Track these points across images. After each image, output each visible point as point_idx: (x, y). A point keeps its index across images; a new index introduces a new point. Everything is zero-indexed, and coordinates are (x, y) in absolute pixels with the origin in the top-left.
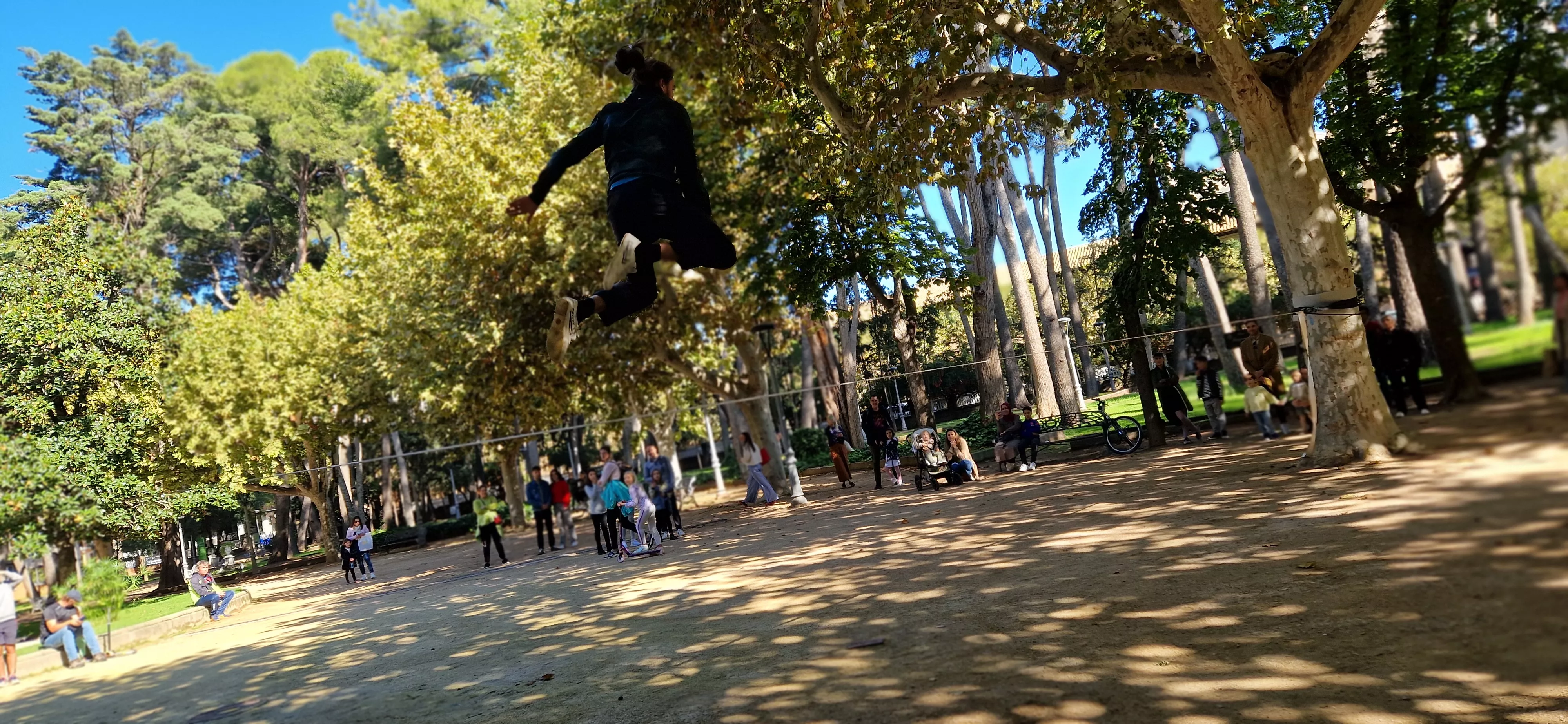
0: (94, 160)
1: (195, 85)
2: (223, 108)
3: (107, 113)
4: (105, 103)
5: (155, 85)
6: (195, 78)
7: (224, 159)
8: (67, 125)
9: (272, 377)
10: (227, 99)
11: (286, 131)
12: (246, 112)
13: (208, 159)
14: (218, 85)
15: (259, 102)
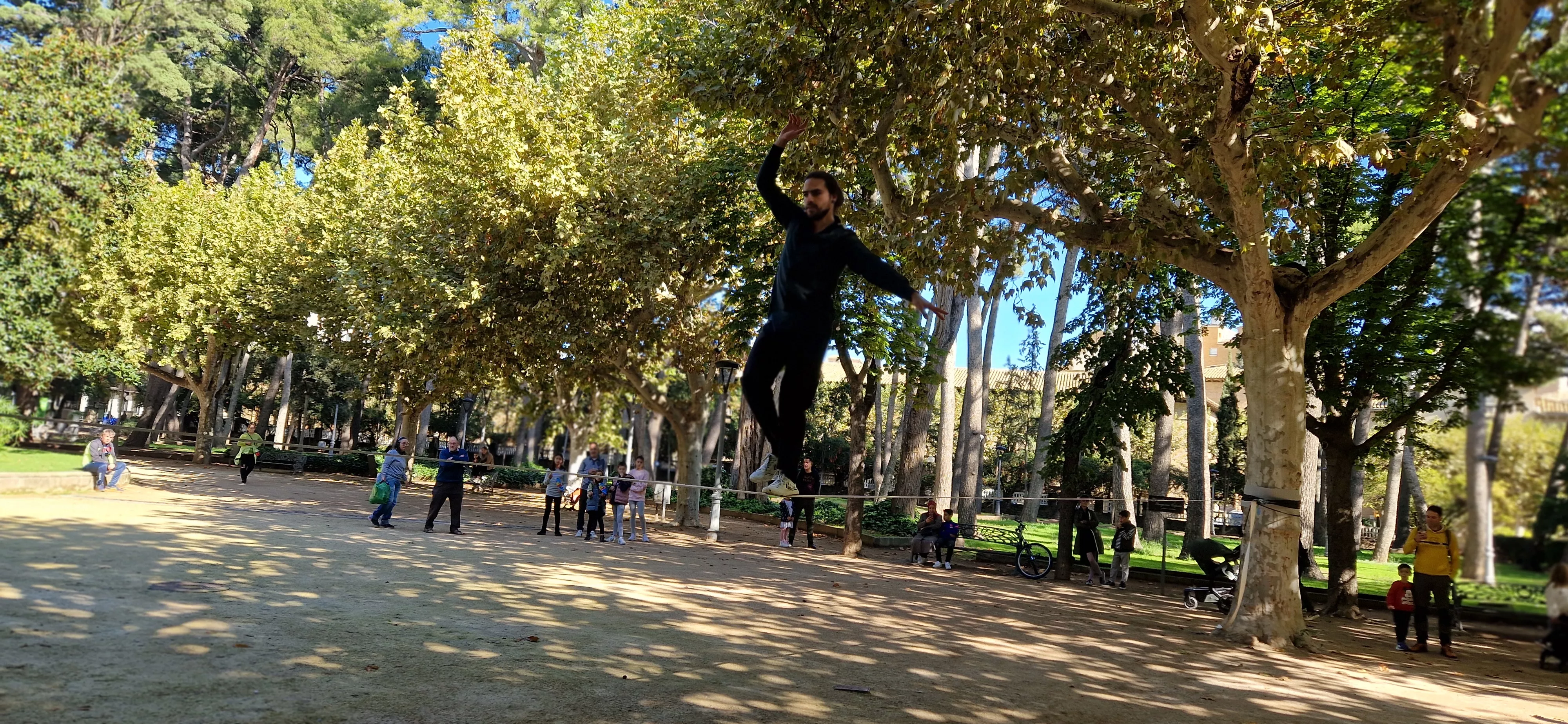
7: (208, 34)
9: (200, 264)
11: (280, 28)
13: (192, 30)
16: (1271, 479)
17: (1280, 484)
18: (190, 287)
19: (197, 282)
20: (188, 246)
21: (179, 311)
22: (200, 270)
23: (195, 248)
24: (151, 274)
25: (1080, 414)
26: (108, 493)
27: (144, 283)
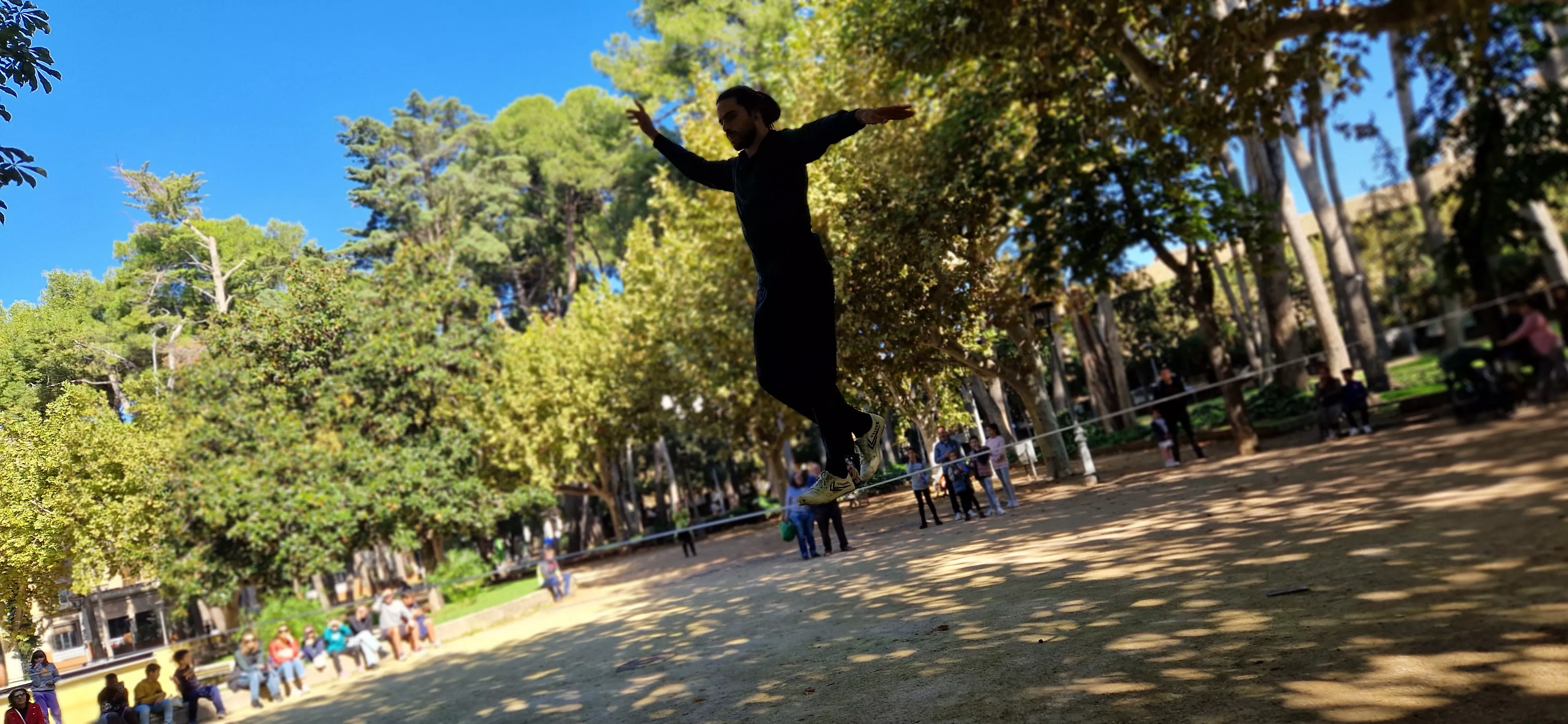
0: (403, 209)
1: (477, 134)
2: (498, 152)
3: (410, 167)
4: (407, 158)
5: (445, 138)
6: (476, 127)
7: (504, 198)
8: (379, 180)
10: (502, 144)
11: (554, 167)
12: (518, 153)
13: (491, 199)
14: (494, 131)
15: (529, 143)
18: (566, 411)
19: (569, 405)
20: (551, 378)
21: (565, 434)
22: (567, 394)
23: (557, 377)
24: (534, 411)
26: (566, 601)
27: (531, 421)
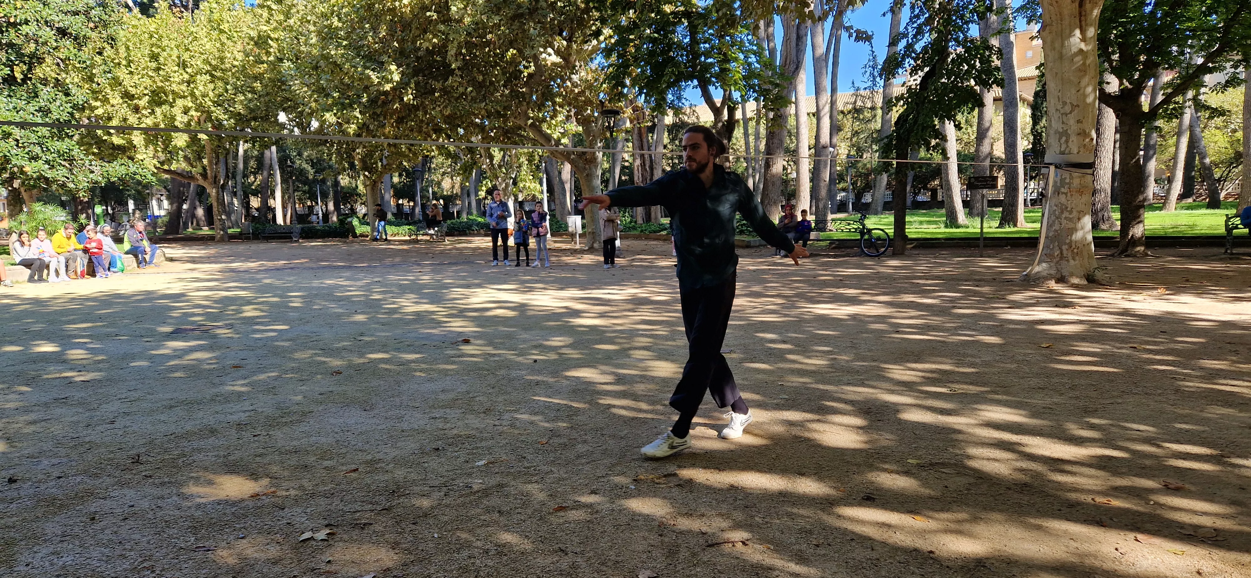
9: (184, 81)
16: (1068, 146)
17: (1075, 151)
18: (179, 102)
19: (184, 97)
20: (171, 67)
21: (177, 123)
22: (184, 87)
23: (176, 68)
24: (147, 95)
25: (908, 116)
27: (143, 102)
